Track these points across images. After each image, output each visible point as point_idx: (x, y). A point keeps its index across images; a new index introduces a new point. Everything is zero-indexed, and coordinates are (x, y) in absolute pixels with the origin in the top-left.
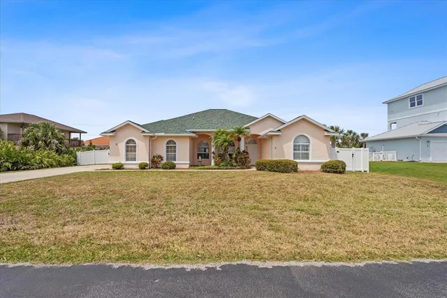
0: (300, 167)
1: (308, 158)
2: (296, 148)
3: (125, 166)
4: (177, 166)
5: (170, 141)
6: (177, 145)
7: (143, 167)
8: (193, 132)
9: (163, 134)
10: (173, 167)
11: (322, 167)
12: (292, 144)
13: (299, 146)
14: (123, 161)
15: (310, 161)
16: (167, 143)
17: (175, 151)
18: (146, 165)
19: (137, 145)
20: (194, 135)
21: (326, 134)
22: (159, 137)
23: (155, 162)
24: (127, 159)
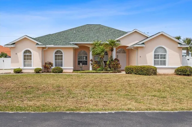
0: (159, 71)
1: (165, 64)
2: (156, 56)
3: (23, 71)
4: (64, 71)
5: (57, 51)
6: (63, 55)
7: (38, 71)
8: (76, 44)
9: (52, 46)
10: (61, 71)
11: (175, 72)
12: (152, 54)
13: (158, 55)
14: (22, 67)
15: (166, 66)
16: (56, 53)
17: (62, 59)
18: (40, 70)
19: (32, 54)
20: (76, 46)
21: (179, 46)
22: (49, 48)
23: (47, 68)
24: (25, 65)
